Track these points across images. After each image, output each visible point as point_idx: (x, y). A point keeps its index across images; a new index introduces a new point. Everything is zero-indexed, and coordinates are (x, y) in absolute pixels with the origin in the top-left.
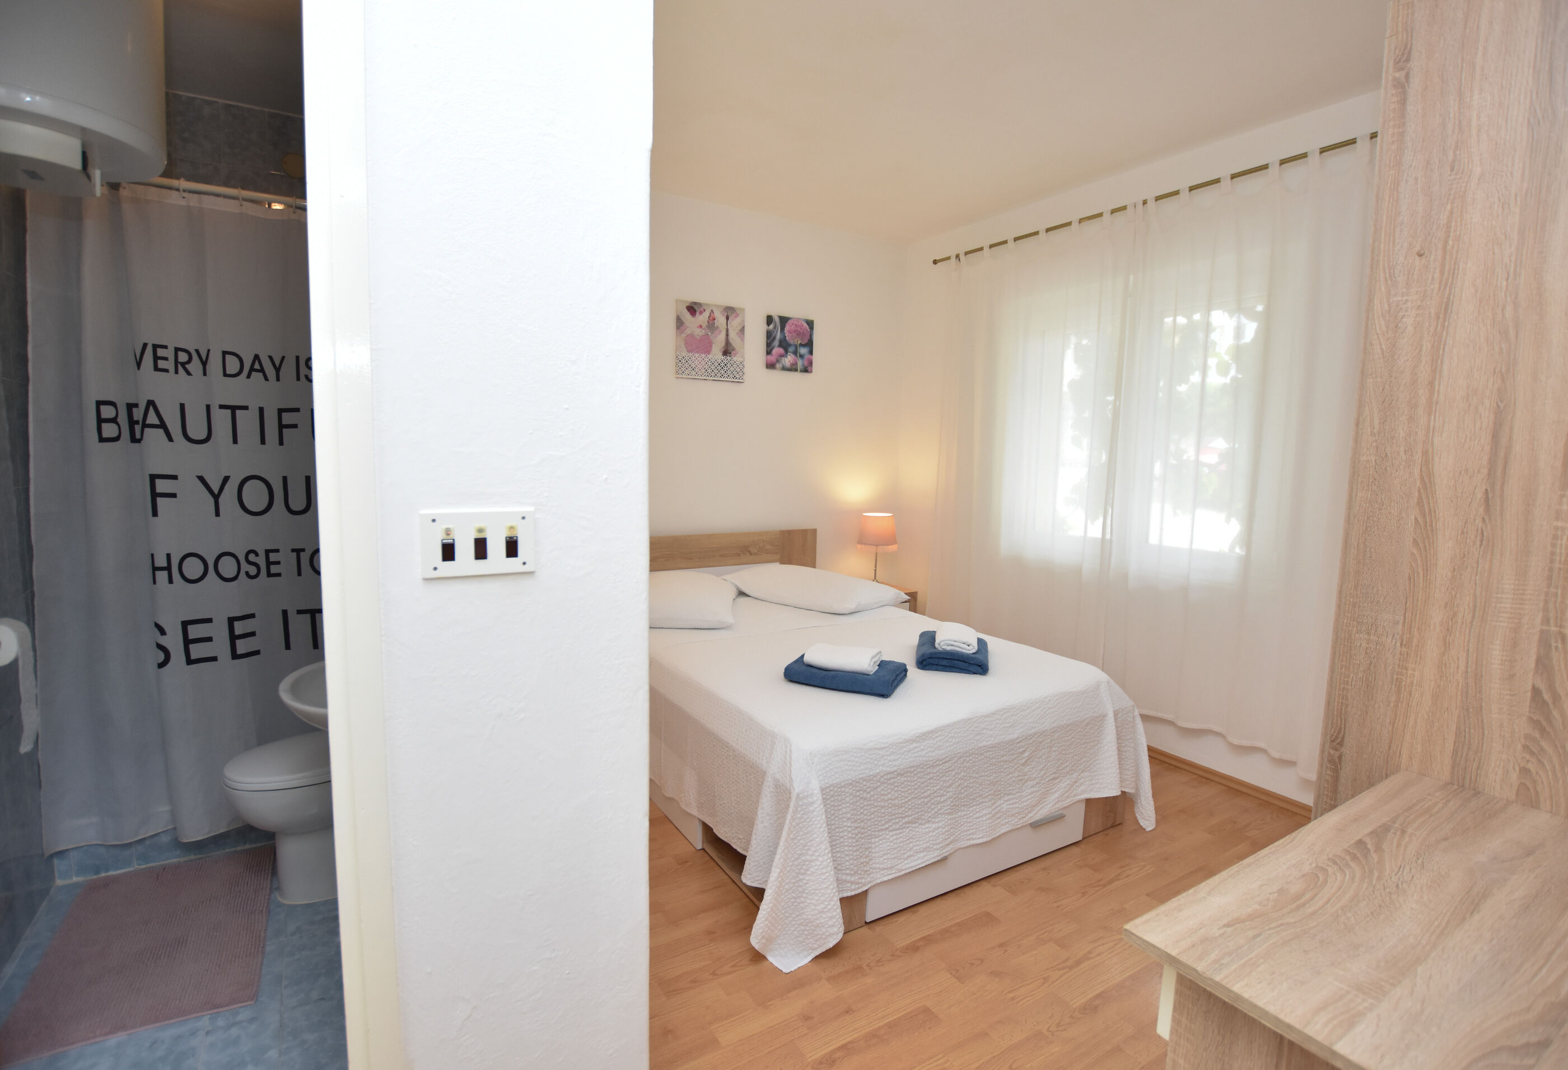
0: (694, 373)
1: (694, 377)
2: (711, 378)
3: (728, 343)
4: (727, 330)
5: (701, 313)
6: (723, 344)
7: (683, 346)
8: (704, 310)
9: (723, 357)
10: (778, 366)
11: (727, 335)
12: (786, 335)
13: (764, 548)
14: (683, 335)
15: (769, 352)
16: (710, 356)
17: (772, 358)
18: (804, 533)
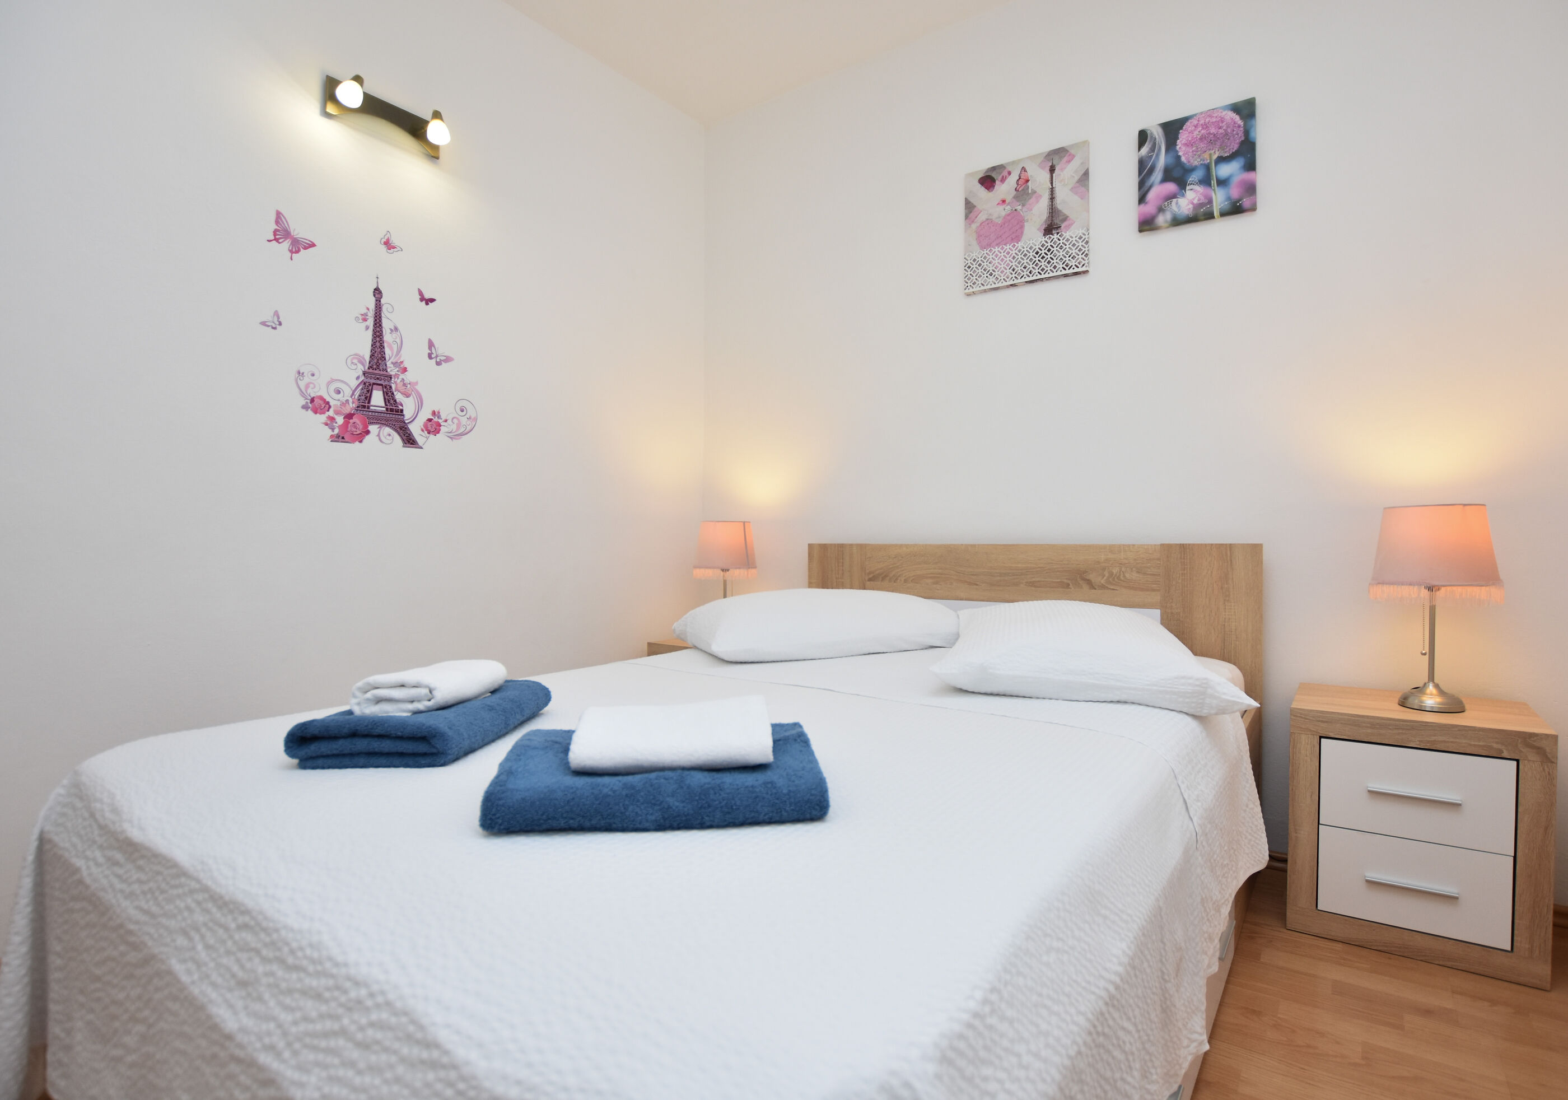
0: (992, 279)
1: (994, 286)
2: (1023, 280)
3: (1053, 211)
4: (1052, 190)
5: (1003, 180)
6: (1045, 215)
7: (974, 243)
8: (1010, 173)
9: (1044, 239)
10: (1161, 220)
11: (1052, 198)
12: (1180, 154)
13: (1122, 577)
14: (974, 226)
15: (1142, 200)
16: (1020, 245)
17: (1149, 208)
18: (1225, 552)
